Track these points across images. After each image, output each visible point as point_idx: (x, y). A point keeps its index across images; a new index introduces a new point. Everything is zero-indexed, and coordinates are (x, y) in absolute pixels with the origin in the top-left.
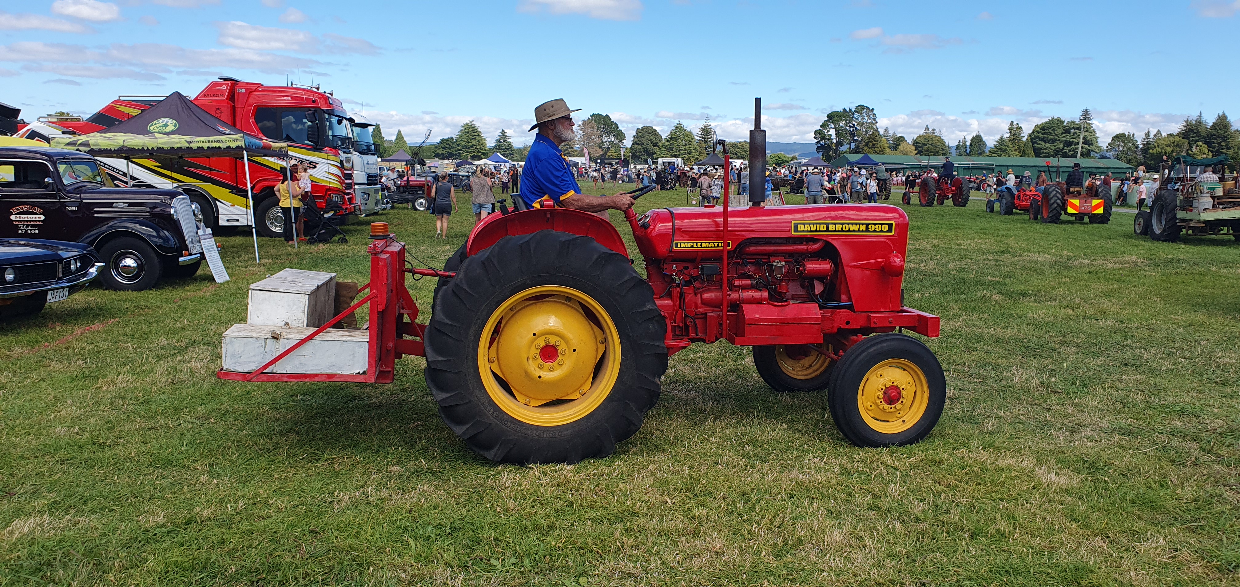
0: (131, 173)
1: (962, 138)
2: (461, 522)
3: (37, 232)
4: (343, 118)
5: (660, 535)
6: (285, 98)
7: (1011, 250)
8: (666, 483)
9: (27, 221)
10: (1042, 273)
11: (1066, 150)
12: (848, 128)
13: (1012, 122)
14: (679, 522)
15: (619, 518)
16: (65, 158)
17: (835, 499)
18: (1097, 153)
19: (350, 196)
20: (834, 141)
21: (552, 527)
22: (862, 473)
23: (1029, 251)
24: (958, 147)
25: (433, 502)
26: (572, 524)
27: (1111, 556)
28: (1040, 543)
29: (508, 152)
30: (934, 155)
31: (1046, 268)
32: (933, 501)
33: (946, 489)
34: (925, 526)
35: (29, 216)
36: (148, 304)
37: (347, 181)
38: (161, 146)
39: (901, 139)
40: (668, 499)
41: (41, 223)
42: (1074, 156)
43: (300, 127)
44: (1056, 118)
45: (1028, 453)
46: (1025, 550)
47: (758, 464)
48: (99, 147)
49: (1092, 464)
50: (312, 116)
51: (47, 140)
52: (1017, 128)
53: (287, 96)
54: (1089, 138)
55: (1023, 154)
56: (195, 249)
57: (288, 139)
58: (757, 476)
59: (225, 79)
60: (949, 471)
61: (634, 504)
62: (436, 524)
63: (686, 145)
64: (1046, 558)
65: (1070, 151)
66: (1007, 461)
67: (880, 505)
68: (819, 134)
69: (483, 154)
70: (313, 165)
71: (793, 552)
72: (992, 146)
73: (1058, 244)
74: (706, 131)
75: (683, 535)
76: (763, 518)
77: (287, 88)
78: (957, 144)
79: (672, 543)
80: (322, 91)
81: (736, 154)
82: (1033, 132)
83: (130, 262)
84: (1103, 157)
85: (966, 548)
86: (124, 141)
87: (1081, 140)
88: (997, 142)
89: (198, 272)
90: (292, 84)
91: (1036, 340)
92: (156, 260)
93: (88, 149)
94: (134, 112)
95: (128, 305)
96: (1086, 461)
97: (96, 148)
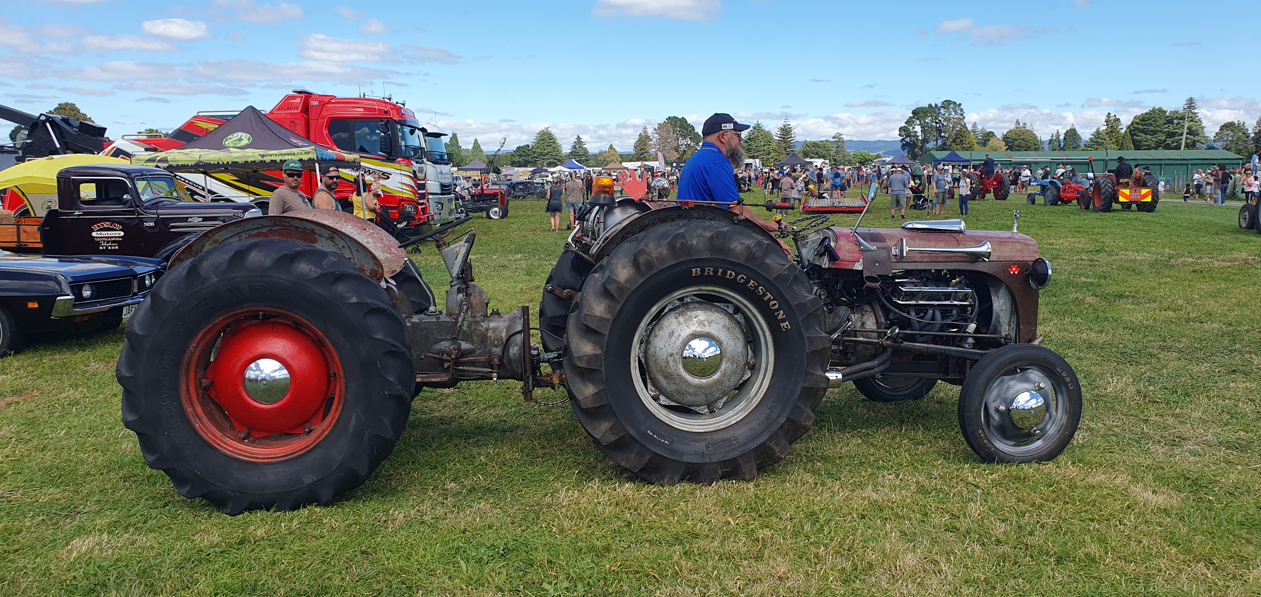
0: (209, 187)
1: (1055, 133)
2: (515, 542)
3: (117, 247)
4: (415, 128)
5: (721, 559)
6: (358, 109)
7: (1107, 249)
8: (730, 502)
9: (108, 237)
10: (1141, 273)
11: (1169, 141)
12: (934, 124)
13: (1109, 114)
14: (741, 544)
15: (677, 539)
16: (143, 175)
17: (910, 519)
18: (1203, 144)
19: (424, 206)
20: (920, 138)
21: (607, 549)
22: (940, 491)
23: (1126, 250)
24: (1051, 141)
25: (488, 521)
26: (629, 546)
27: (1216, 584)
28: (1134, 570)
29: (584, 158)
30: (1026, 150)
31: (1145, 268)
32: (1017, 522)
33: (1030, 508)
34: (1007, 549)
35: (109, 232)
37: (420, 192)
38: (236, 160)
39: (991, 135)
40: (730, 520)
41: (120, 239)
42: (1178, 148)
43: (375, 138)
44: (1157, 108)
45: (1122, 469)
46: (1118, 577)
47: (829, 481)
48: (177, 163)
49: (1195, 482)
50: (384, 126)
51: (128, 155)
52: (1114, 120)
53: (360, 108)
54: (1194, 128)
55: (1121, 147)
57: (362, 150)
58: (826, 495)
59: (299, 92)
60: (1034, 489)
61: (695, 525)
62: (489, 545)
63: (765, 145)
64: (1141, 587)
65: (1173, 142)
66: (1099, 477)
67: (958, 525)
68: (904, 131)
69: (559, 160)
70: (386, 176)
71: (863, 577)
72: (1087, 139)
73: (1158, 241)
74: (786, 131)
75: (745, 559)
76: (831, 540)
77: (360, 99)
78: (1050, 138)
79: (733, 566)
80: (394, 101)
81: (817, 154)
82: (1132, 123)
84: (1211, 148)
85: (1051, 574)
86: (200, 156)
87: (1186, 131)
88: (1093, 135)
90: (364, 95)
91: (1133, 346)
93: (166, 165)
94: (211, 127)
96: (1188, 478)
97: (174, 164)
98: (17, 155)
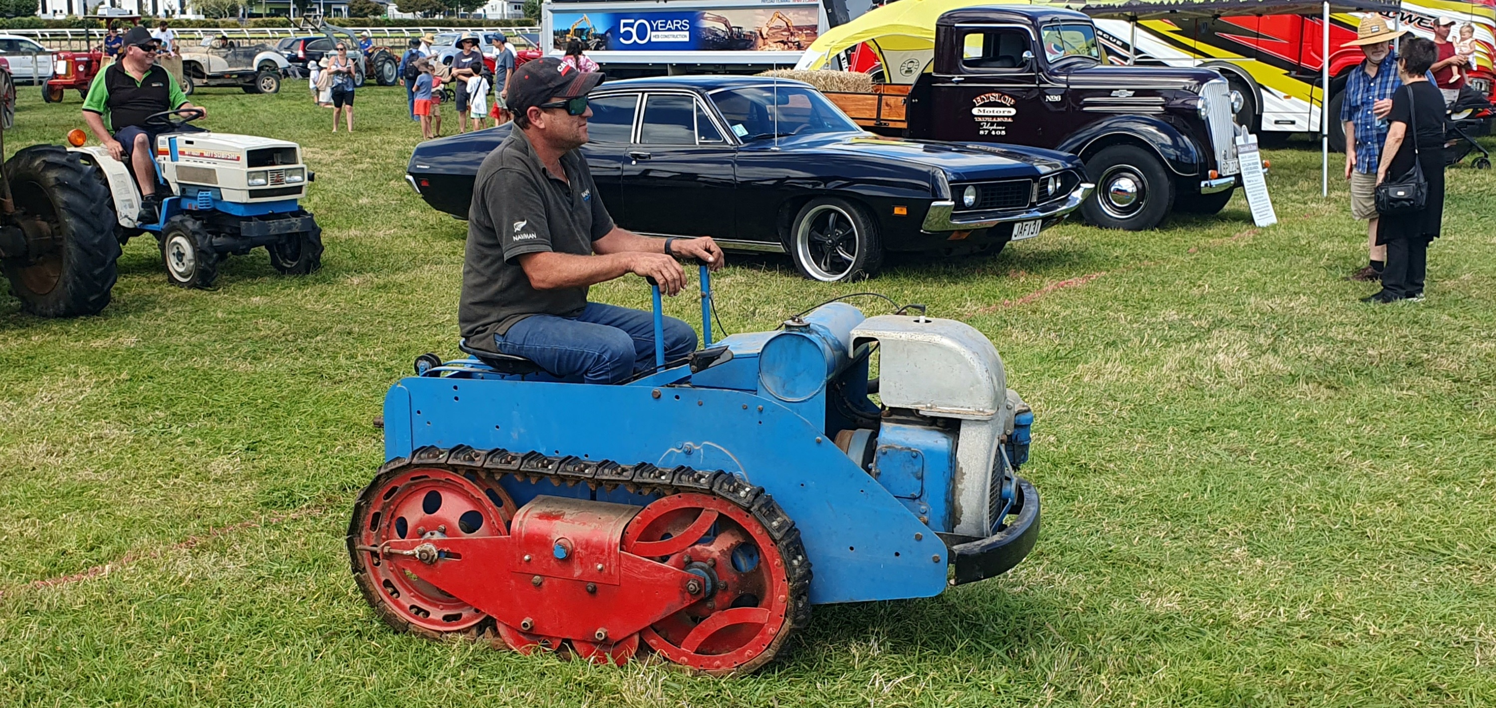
9: (993, 117)
16: (1053, 21)
35: (996, 109)
36: (1149, 253)
41: (1010, 120)
56: (1227, 167)
83: (1126, 184)
89: (1227, 207)
92: (1166, 183)
95: (1118, 252)
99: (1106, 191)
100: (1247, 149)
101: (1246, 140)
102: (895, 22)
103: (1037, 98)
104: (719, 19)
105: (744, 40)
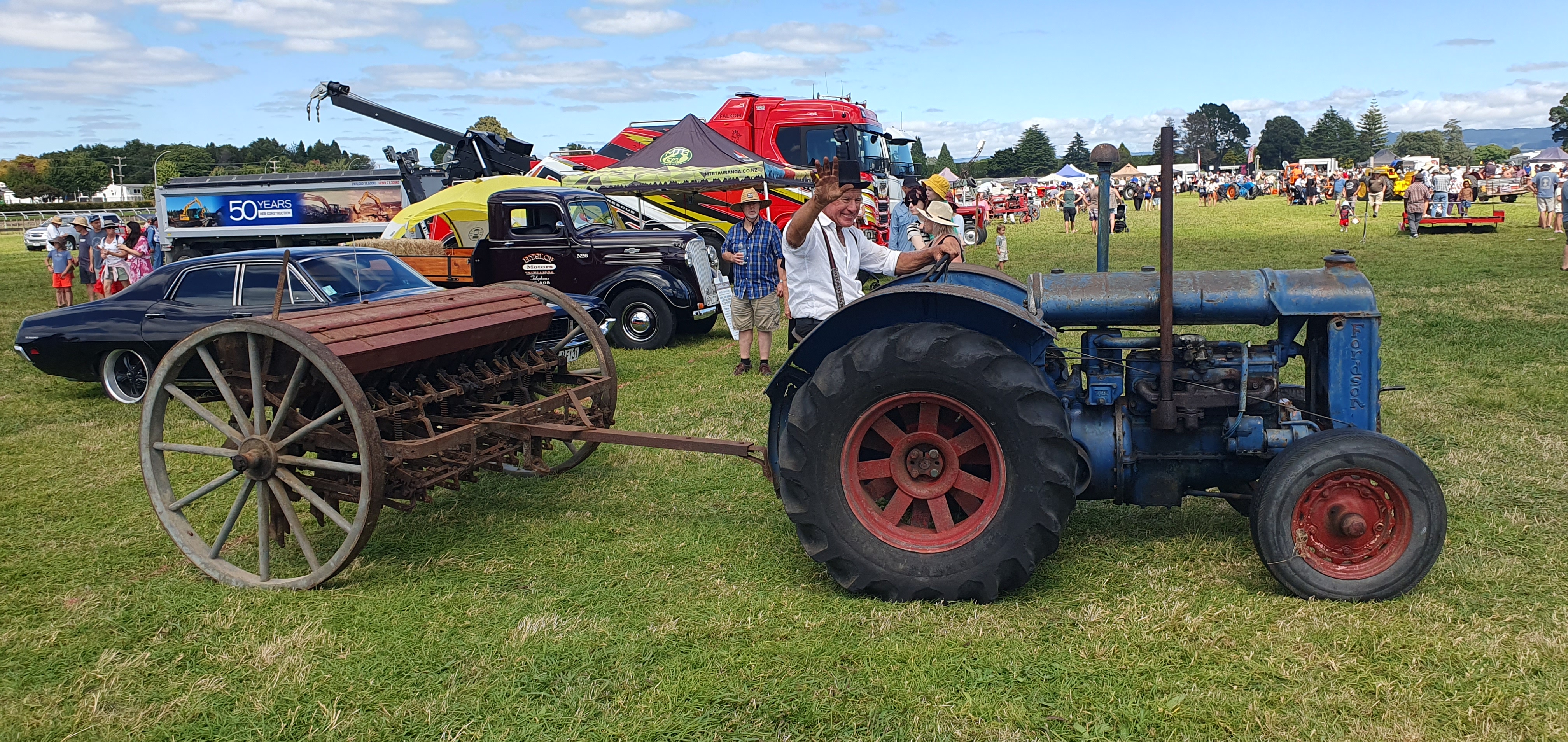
0: (643, 212)
3: (548, 283)
4: (878, 133)
6: (811, 114)
9: (539, 271)
29: (1084, 163)
35: (541, 265)
36: (660, 365)
38: (675, 180)
41: (552, 273)
43: (830, 148)
48: (609, 184)
50: (841, 134)
51: (558, 177)
53: (813, 112)
56: (710, 300)
59: (743, 96)
63: (1341, 139)
68: (1559, 113)
69: (1051, 167)
74: (1372, 120)
77: (813, 101)
80: (853, 102)
83: (642, 316)
86: (635, 176)
89: (715, 328)
90: (818, 96)
92: (668, 313)
93: (599, 186)
94: (646, 140)
95: (639, 366)
97: (607, 185)
98: (443, 178)
99: (628, 323)
100: (722, 286)
101: (721, 280)
102: (459, 200)
103: (571, 254)
104: (317, 198)
105: (340, 215)
